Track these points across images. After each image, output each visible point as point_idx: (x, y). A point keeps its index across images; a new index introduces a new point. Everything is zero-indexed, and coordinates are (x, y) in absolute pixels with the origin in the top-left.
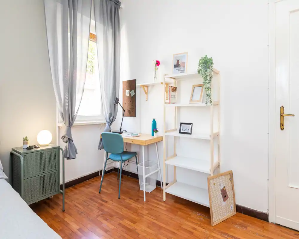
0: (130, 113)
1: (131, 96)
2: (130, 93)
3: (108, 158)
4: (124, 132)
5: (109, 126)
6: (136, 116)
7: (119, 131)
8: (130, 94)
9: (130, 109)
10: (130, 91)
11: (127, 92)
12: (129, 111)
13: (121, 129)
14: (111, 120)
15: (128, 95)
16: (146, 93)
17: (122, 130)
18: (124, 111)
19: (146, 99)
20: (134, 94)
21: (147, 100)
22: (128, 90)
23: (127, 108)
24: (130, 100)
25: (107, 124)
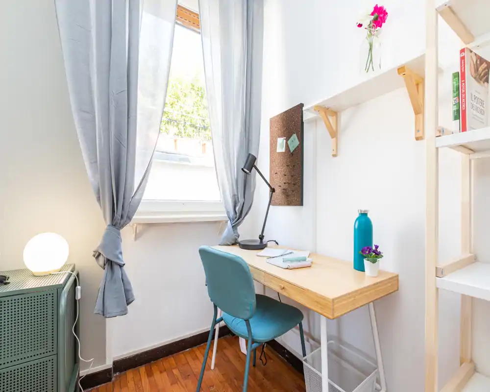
0: (287, 196)
1: (290, 151)
2: (287, 143)
3: (218, 317)
4: (269, 244)
5: (234, 227)
6: (301, 204)
7: (258, 243)
8: (287, 146)
9: (286, 186)
10: (287, 140)
11: (281, 141)
12: (285, 192)
13: (263, 236)
14: (239, 215)
15: (283, 150)
16: (334, 134)
17: (265, 240)
18: (273, 190)
19: (334, 153)
20: (297, 143)
21: (334, 156)
22: (282, 136)
23: (279, 183)
24: (287, 162)
25: (229, 222)
